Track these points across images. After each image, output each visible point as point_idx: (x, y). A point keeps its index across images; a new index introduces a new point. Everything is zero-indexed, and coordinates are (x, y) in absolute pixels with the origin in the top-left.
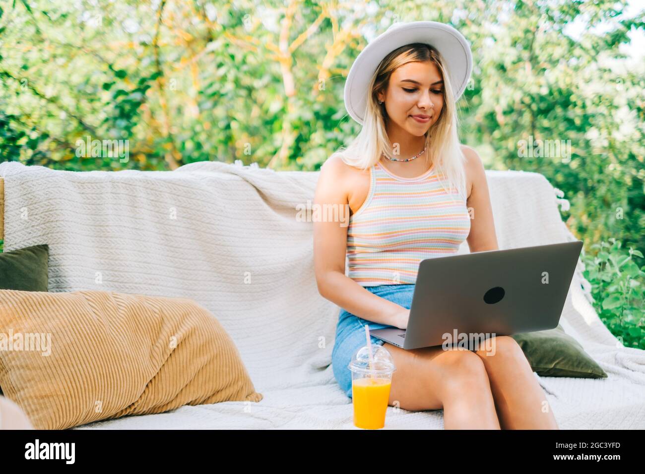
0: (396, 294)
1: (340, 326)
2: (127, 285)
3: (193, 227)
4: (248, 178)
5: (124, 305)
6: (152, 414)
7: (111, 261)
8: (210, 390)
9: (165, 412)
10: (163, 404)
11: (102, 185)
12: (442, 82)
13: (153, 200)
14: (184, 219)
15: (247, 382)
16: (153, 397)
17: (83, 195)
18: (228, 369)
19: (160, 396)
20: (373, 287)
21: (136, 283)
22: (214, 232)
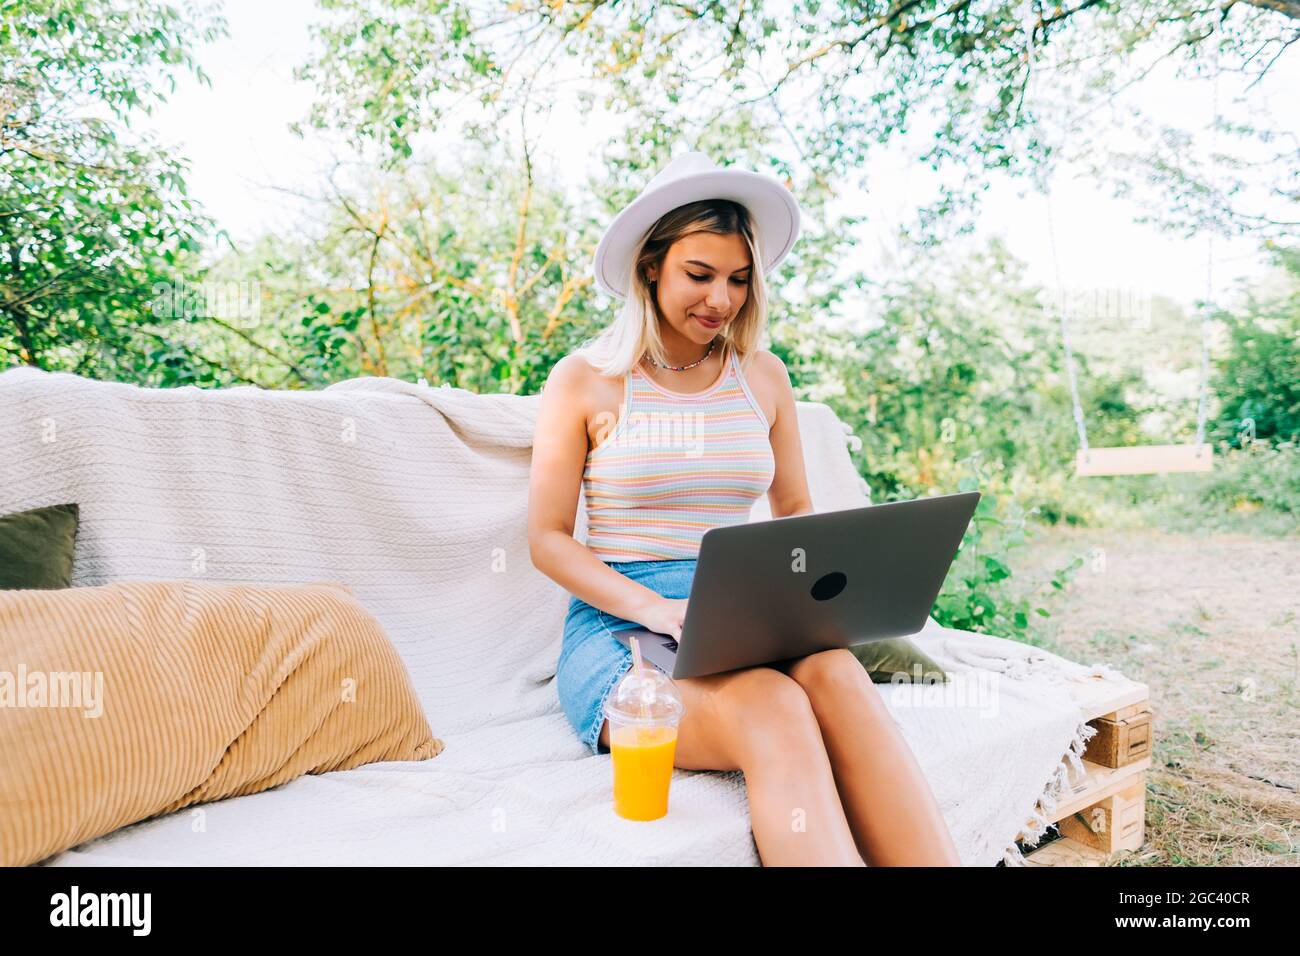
0: (657, 575)
1: (570, 623)
2: (228, 567)
3: (344, 473)
4: (432, 401)
5: (197, 606)
6: (243, 795)
7: (200, 529)
8: (350, 745)
9: (268, 790)
10: (261, 778)
11: (183, 406)
12: (750, 267)
13: (275, 432)
14: (329, 462)
15: (418, 722)
16: (239, 770)
17: (148, 422)
18: (383, 705)
19: (253, 767)
20: (621, 564)
21: (244, 563)
22: (376, 480)
